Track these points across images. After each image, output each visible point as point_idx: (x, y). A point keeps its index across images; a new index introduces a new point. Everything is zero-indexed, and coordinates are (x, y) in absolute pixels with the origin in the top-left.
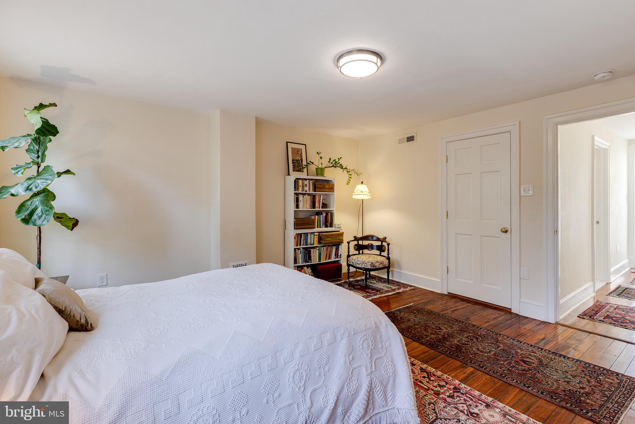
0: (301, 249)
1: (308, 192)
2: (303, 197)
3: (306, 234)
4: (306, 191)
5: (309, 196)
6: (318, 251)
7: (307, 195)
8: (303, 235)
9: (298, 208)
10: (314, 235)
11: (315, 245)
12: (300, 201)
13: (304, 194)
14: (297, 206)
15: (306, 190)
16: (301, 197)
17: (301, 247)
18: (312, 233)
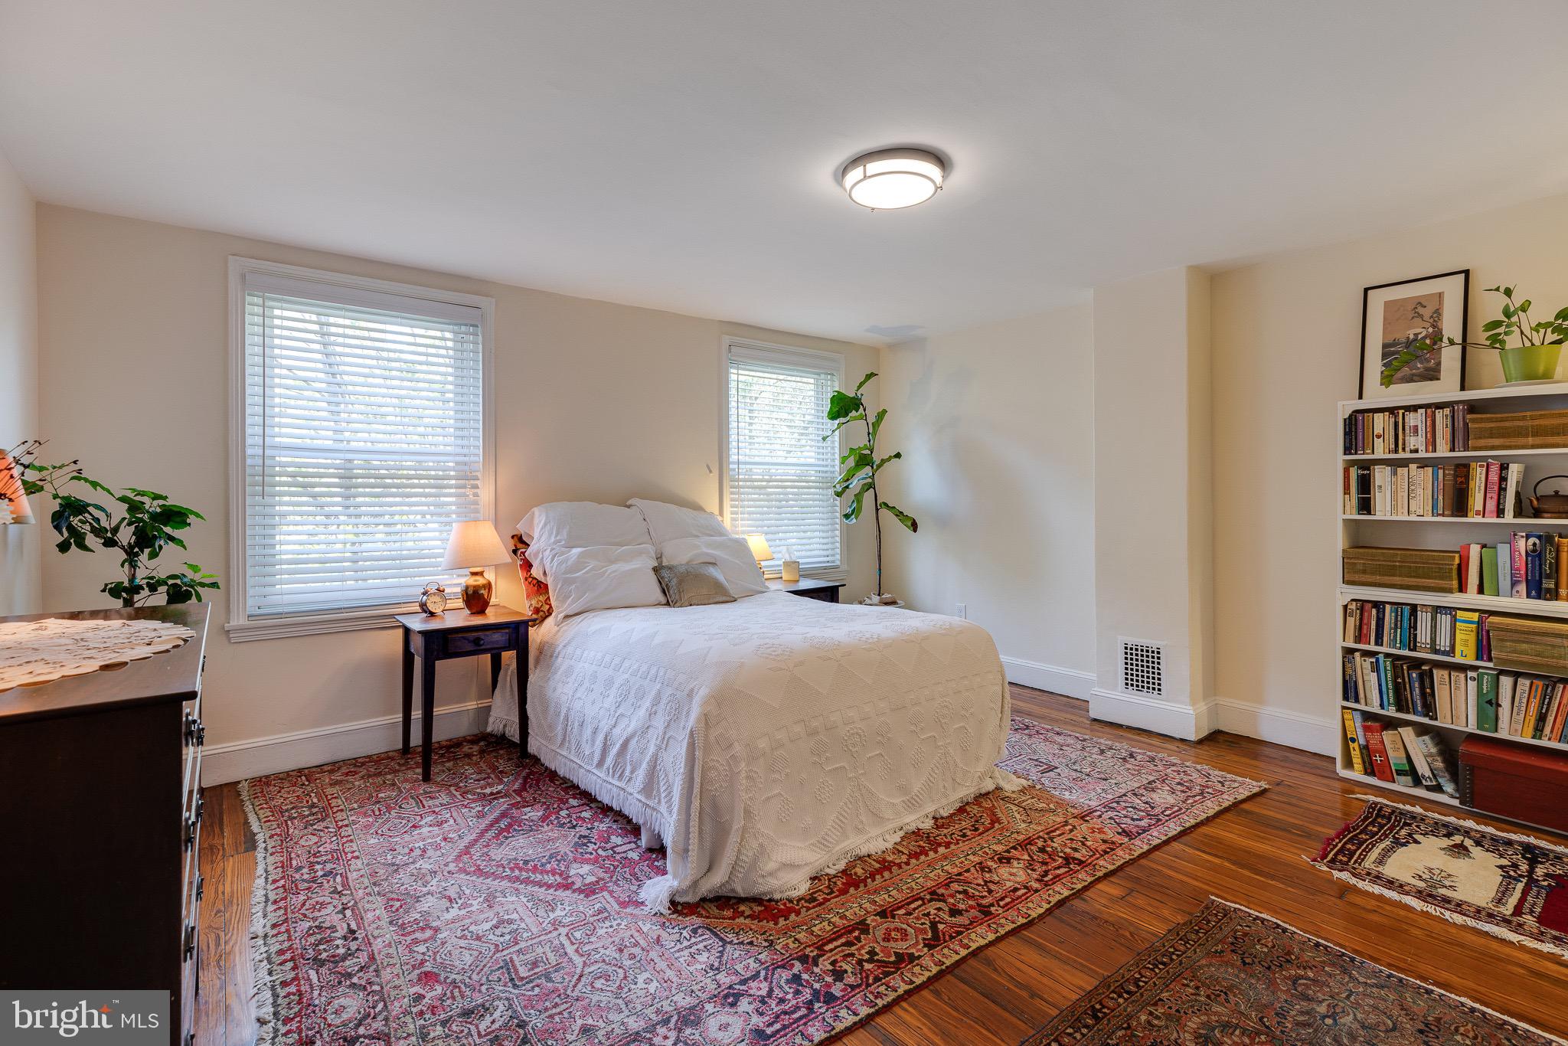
0: (1381, 656)
1: (1422, 454)
2: (1395, 473)
3: (1407, 609)
4: (1416, 451)
5: (1430, 469)
6: (1472, 685)
7: (1413, 466)
8: (1388, 607)
9: (1369, 513)
10: (1454, 620)
11: (1458, 659)
12: (1380, 487)
13: (1396, 464)
14: (1365, 506)
15: (1412, 448)
16: (1381, 476)
17: (1385, 649)
18: (1437, 610)
